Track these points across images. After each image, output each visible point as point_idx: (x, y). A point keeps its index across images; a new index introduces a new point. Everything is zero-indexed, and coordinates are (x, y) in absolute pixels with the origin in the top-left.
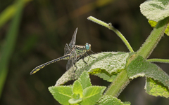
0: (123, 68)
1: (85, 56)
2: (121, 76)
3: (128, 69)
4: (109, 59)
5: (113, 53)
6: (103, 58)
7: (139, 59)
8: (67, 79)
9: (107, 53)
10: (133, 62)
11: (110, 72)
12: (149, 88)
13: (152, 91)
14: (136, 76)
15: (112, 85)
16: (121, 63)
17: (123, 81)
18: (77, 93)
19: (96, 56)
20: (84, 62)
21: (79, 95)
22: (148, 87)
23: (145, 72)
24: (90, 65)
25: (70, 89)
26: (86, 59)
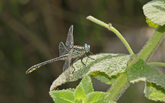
0: (123, 71)
1: (84, 56)
2: (121, 80)
3: (128, 72)
4: (108, 61)
5: (113, 55)
6: (102, 59)
7: (140, 62)
8: (65, 81)
9: (106, 54)
10: (134, 65)
11: (110, 76)
12: (149, 93)
13: (151, 95)
14: (137, 80)
15: (111, 89)
16: (121, 66)
17: (122, 85)
18: (79, 99)
19: (95, 57)
20: (83, 63)
21: (81, 101)
22: (147, 91)
23: (146, 76)
24: (89, 67)
25: (72, 94)
26: (84, 60)
